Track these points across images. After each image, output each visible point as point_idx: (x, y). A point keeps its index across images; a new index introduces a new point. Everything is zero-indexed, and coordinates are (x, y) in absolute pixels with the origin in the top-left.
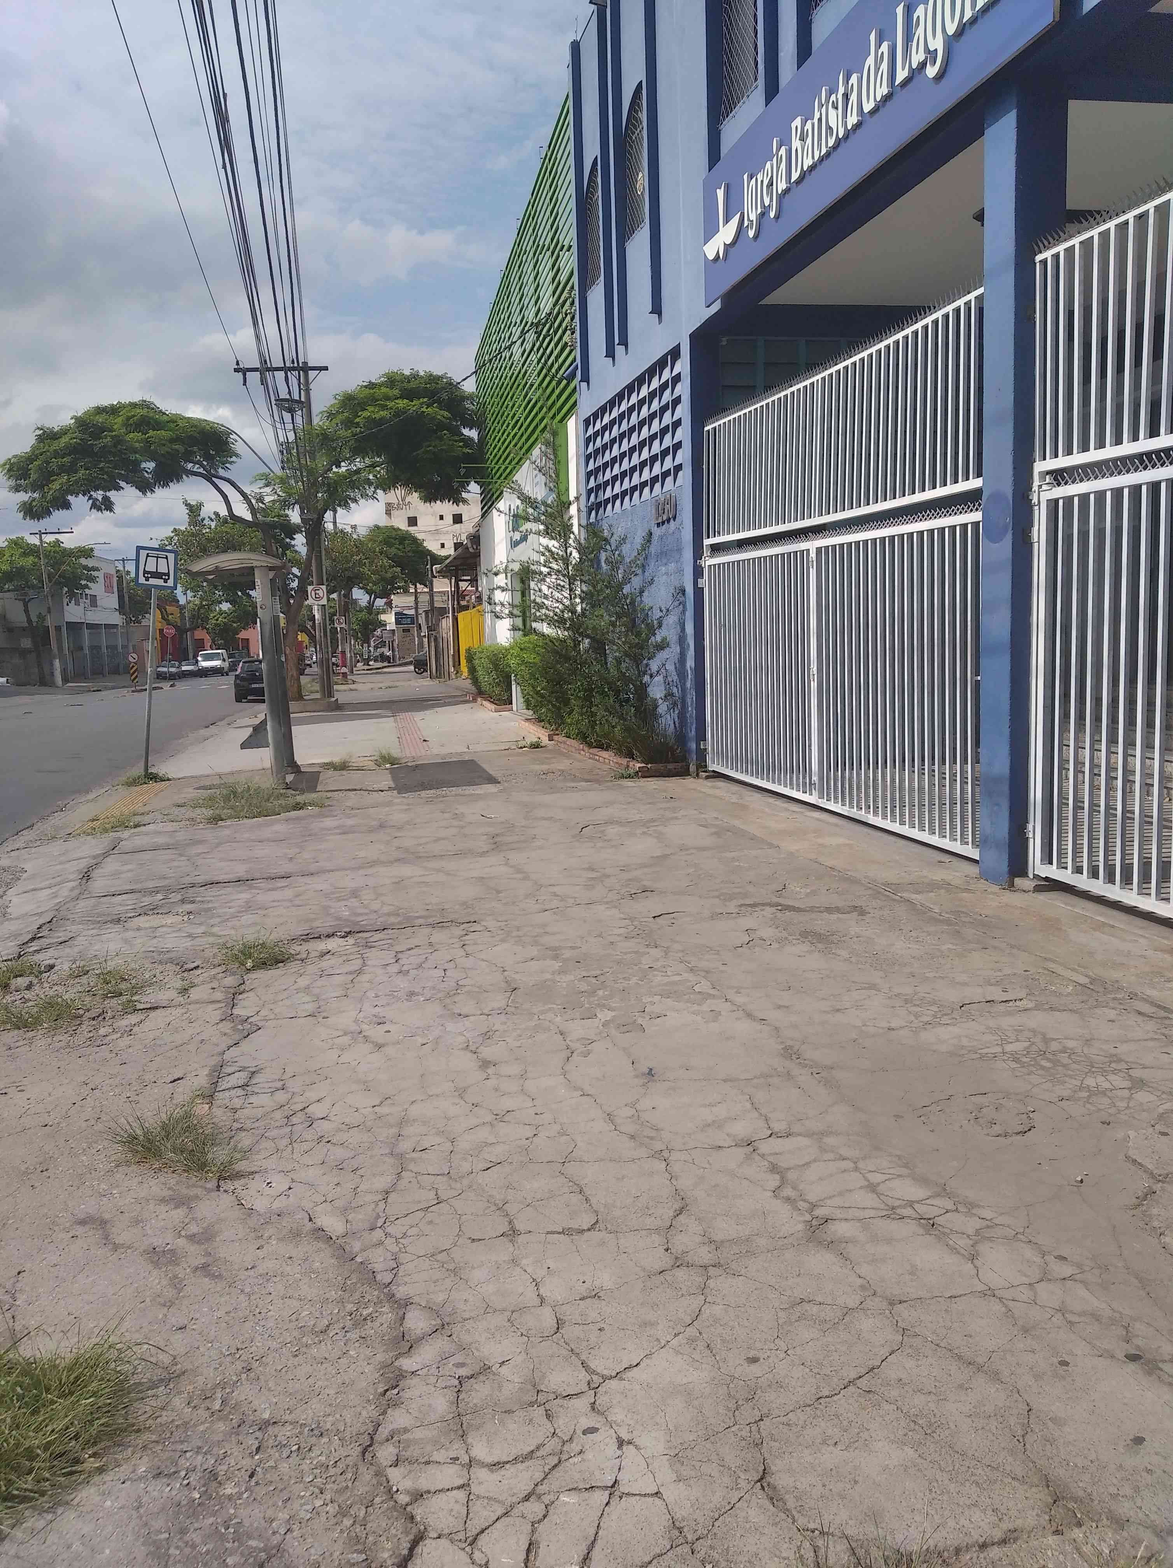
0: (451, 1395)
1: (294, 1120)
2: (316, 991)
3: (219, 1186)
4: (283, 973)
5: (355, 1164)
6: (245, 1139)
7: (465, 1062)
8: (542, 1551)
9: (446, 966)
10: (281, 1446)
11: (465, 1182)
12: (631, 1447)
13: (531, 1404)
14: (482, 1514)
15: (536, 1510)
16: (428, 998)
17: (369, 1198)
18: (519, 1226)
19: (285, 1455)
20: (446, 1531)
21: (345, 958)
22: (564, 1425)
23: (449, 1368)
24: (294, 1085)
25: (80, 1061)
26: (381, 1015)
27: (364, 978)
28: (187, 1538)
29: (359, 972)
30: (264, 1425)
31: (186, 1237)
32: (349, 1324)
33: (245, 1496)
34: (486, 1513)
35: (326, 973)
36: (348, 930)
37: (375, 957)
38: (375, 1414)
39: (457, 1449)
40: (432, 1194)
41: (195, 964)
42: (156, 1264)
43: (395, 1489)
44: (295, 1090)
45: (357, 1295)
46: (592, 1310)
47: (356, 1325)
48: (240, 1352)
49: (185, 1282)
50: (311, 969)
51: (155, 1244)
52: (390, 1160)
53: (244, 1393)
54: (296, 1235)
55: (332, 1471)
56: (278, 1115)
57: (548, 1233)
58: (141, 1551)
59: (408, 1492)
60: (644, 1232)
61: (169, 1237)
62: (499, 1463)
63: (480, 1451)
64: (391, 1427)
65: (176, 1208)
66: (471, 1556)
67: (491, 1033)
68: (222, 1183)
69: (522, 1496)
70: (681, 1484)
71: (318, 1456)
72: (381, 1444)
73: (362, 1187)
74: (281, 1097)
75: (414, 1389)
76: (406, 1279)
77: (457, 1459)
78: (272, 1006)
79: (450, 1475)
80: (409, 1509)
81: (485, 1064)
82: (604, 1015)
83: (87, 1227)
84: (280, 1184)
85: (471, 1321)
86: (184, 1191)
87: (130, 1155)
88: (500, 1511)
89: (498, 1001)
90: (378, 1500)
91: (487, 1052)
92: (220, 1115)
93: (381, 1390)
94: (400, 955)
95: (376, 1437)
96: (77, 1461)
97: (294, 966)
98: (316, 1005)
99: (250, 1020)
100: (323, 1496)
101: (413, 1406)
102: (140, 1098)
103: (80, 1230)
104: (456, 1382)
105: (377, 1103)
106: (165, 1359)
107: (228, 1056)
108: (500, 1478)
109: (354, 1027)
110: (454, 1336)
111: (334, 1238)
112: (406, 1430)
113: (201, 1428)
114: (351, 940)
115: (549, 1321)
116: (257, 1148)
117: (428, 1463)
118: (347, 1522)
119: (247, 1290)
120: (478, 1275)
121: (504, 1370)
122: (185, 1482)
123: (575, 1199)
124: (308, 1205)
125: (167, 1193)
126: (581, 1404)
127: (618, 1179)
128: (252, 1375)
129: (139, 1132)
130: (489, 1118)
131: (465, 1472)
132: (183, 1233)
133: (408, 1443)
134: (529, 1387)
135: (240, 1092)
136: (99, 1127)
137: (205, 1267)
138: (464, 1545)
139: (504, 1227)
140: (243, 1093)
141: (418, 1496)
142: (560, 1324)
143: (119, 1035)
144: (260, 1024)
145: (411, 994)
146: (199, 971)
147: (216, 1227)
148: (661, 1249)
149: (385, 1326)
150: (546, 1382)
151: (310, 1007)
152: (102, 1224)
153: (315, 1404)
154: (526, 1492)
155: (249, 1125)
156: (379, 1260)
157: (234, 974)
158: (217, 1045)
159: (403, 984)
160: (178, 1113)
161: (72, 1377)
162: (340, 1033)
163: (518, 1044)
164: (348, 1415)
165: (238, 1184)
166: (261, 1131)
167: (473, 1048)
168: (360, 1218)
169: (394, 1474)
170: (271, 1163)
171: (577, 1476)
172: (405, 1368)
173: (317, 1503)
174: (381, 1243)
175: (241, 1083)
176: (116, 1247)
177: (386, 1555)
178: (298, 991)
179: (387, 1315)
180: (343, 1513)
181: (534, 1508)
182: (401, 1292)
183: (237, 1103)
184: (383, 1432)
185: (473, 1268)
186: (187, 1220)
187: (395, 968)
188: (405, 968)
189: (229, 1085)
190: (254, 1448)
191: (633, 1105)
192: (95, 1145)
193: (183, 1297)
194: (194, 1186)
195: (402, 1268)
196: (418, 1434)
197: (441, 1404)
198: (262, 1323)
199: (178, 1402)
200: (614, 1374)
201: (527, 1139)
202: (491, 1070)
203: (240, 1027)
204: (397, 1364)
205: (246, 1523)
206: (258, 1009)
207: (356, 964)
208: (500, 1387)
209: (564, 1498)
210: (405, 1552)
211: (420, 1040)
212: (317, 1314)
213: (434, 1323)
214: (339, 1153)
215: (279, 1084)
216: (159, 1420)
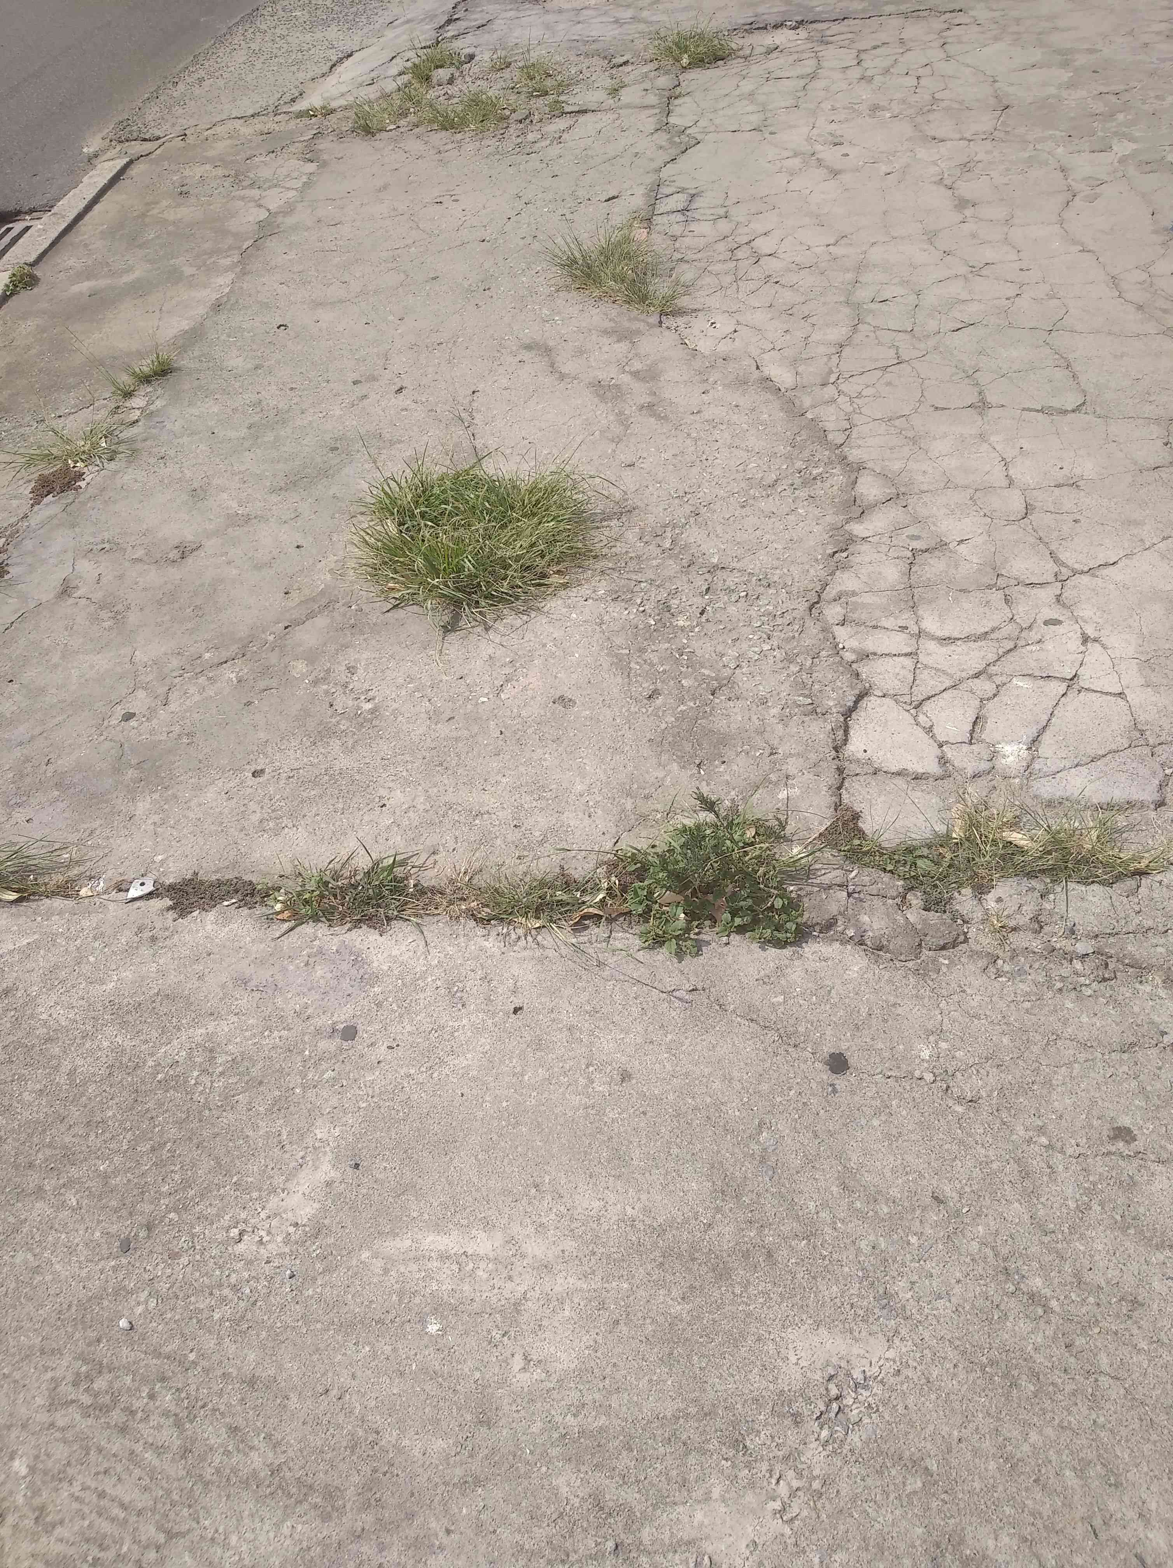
0: (903, 566)
1: (740, 254)
2: (761, 98)
3: (661, 322)
4: (723, 73)
5: (806, 309)
6: (687, 274)
7: (939, 199)
8: (990, 725)
9: (921, 72)
10: (730, 591)
11: (931, 343)
12: (1096, 645)
13: (990, 587)
14: (928, 683)
15: (986, 688)
16: (895, 113)
17: (822, 350)
18: (991, 398)
19: (733, 599)
20: (891, 692)
21: (795, 56)
22: (1023, 611)
23: (902, 539)
24: (739, 214)
25: (511, 170)
26: (839, 133)
27: (820, 84)
28: (646, 656)
29: (813, 76)
30: (714, 569)
31: (631, 373)
32: (798, 482)
33: (697, 630)
34: (932, 682)
35: (773, 76)
36: (799, 18)
37: (833, 57)
38: (823, 574)
39: (906, 619)
40: (892, 352)
41: (625, 59)
42: (603, 398)
43: (841, 646)
44: (741, 219)
45: (806, 454)
46: (1068, 499)
47: (804, 484)
48: (689, 496)
49: (632, 420)
50: (755, 69)
51: (600, 377)
52: (847, 310)
53: (693, 535)
54: (742, 383)
55: (779, 621)
56: (721, 247)
57: (1024, 409)
58: (605, 661)
59: (854, 651)
60: (1140, 421)
61: (613, 371)
62: (949, 638)
63: (930, 624)
64: (839, 589)
65: (618, 341)
66: (915, 718)
67: (972, 164)
68: (664, 318)
69: (971, 673)
70: (1149, 689)
71: (766, 604)
72: (829, 602)
73: (815, 337)
74: (724, 226)
75: (864, 555)
76: (860, 442)
77: (907, 628)
78: (711, 116)
79: (898, 642)
80: (854, 666)
81: (962, 204)
82: (1123, 148)
83: (534, 352)
84: (725, 325)
85: (929, 495)
86: (627, 324)
87: (569, 280)
88: (948, 683)
89: (985, 122)
90: (823, 653)
91: (966, 189)
92: (659, 243)
93: (830, 551)
94: (863, 56)
95: (823, 596)
96: (544, 576)
97: (735, 65)
98: (761, 116)
99: (688, 132)
100: (771, 642)
101: (863, 571)
102: (575, 216)
103: (526, 355)
104: (910, 554)
105: (832, 241)
106: (618, 495)
107: (665, 173)
108: (949, 653)
109: (807, 148)
110: (910, 508)
111: (783, 390)
112: (854, 594)
113: (655, 563)
114: (803, 33)
115: (1017, 504)
116: (699, 283)
117: (875, 627)
118: (794, 668)
119: (694, 435)
120: (939, 447)
121: (962, 548)
122: (641, 609)
123: (1060, 374)
124: (755, 352)
125: (608, 325)
126: (1046, 595)
127: (1116, 356)
128: (700, 520)
129: (578, 255)
130: (963, 270)
131: (914, 641)
132: (627, 368)
133: (856, 607)
134: (988, 569)
135: (679, 217)
136: (536, 246)
137: (650, 406)
138: (908, 708)
139: (973, 398)
140: (683, 218)
141: (865, 656)
142: (1029, 509)
143: (548, 142)
144: (699, 137)
145: (875, 109)
146: (629, 68)
147: (660, 365)
148: (1159, 443)
149: (835, 488)
150: (1008, 566)
151: (755, 119)
152: (547, 351)
153: (762, 555)
154: (976, 671)
155: (690, 256)
156: (831, 418)
157: (667, 73)
158: (652, 160)
159: (865, 93)
160: (616, 236)
161: (533, 499)
162: (790, 154)
163: (1006, 180)
164: (796, 571)
165: (681, 321)
166: (703, 265)
167: (948, 182)
168: (811, 372)
169: (841, 633)
170: (714, 302)
171: (1033, 664)
172: (855, 533)
173: (766, 647)
174: (834, 401)
175: (680, 207)
176: (562, 377)
177: (831, 703)
178: (741, 97)
179: (838, 478)
180: (789, 659)
181: (985, 687)
182: (854, 454)
183: (677, 230)
184: (831, 592)
185: (935, 439)
186: (630, 356)
187: (855, 73)
188: (869, 73)
189: (668, 208)
190: (704, 588)
191: (1145, 268)
192: (533, 266)
193: (631, 434)
194: (636, 319)
195: (855, 430)
196: (867, 599)
197: (892, 573)
198: (709, 470)
199: (631, 536)
200: (1086, 569)
201: (1007, 299)
202: (968, 212)
203: (677, 139)
204: (847, 527)
205: (699, 653)
206: (696, 118)
207: (809, 66)
208: (956, 566)
209: (1017, 682)
210: (851, 704)
211: (884, 169)
212: (765, 467)
213: (888, 491)
214: (787, 297)
215: (722, 211)
216: (614, 549)
